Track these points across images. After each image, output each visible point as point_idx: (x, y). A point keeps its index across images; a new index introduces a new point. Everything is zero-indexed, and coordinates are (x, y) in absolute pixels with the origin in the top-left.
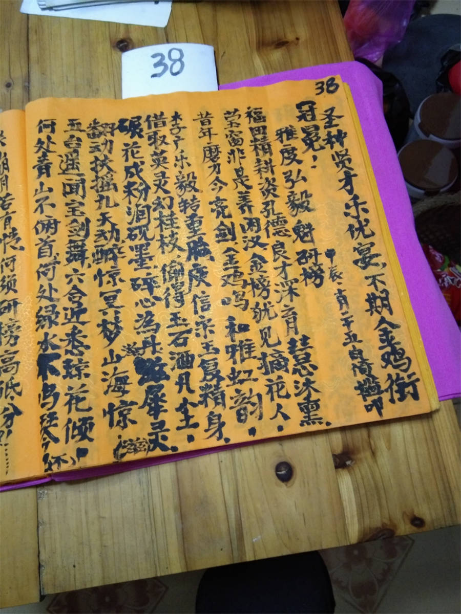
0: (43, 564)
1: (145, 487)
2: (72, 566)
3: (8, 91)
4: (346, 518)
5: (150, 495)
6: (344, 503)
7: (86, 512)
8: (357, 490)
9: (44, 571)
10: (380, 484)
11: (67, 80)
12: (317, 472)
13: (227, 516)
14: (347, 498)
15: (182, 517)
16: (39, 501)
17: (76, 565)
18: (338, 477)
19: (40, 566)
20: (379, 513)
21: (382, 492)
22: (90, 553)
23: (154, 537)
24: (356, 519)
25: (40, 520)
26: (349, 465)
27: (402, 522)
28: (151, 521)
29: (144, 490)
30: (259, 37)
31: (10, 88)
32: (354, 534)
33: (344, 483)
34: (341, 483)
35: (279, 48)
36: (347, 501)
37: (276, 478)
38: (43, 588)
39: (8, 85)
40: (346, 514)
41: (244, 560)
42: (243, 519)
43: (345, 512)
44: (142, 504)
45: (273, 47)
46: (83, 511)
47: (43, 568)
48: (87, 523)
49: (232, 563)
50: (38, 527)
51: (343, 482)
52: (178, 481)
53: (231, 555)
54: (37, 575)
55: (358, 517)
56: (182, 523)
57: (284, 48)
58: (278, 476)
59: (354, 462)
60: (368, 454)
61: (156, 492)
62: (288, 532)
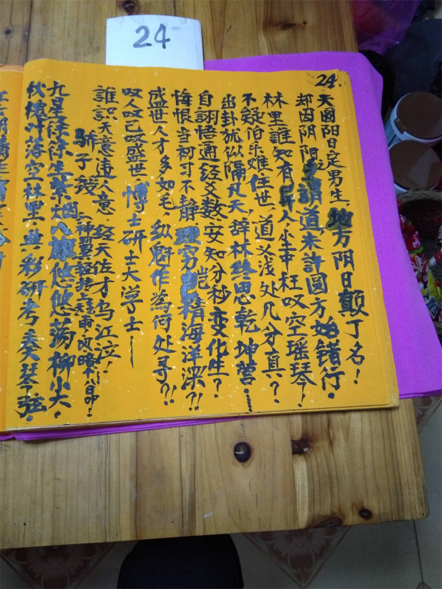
1: (104, 453)
3: (7, 39)
4: (297, 503)
5: (108, 462)
6: (297, 488)
7: (42, 473)
8: (311, 477)
10: (334, 474)
11: (68, 34)
12: (274, 456)
13: (182, 489)
14: (300, 483)
15: (137, 486)
17: (27, 524)
18: (294, 463)
20: (329, 502)
21: (335, 481)
22: (42, 512)
23: (107, 504)
24: (307, 505)
26: (306, 452)
27: (351, 513)
28: (106, 488)
29: (102, 456)
30: (267, 17)
31: (9, 36)
32: (303, 519)
33: (300, 469)
34: (297, 468)
35: (285, 29)
36: (300, 486)
37: (234, 457)
39: (8, 32)
40: (297, 499)
41: (193, 535)
42: (197, 494)
43: (297, 497)
44: (99, 470)
45: (279, 28)
46: (39, 471)
48: (42, 482)
49: (181, 536)
51: (298, 468)
52: (137, 451)
53: (181, 529)
55: (309, 503)
56: (137, 492)
57: (291, 30)
58: (236, 455)
59: (312, 449)
60: (326, 443)
61: (114, 459)
62: (240, 512)
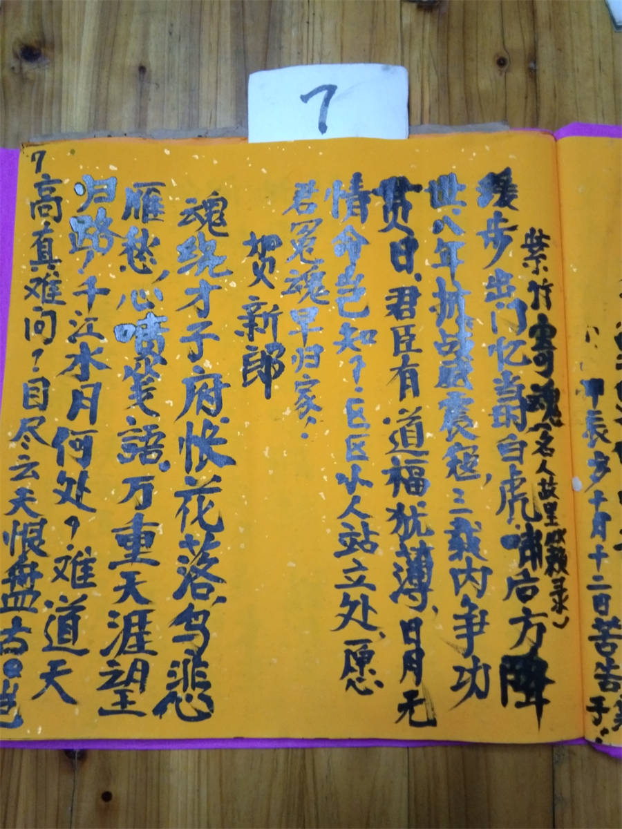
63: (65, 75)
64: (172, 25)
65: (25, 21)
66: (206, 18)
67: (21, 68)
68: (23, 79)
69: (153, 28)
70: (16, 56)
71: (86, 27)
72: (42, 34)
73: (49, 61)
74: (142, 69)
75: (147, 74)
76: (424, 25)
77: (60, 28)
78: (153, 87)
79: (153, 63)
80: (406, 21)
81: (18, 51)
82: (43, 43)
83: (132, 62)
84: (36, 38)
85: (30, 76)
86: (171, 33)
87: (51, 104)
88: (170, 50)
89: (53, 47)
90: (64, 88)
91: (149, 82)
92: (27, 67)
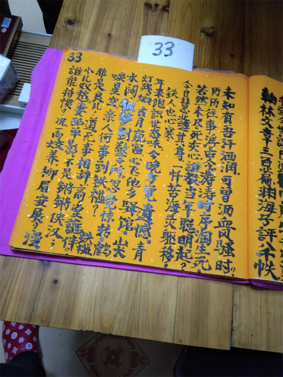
0: (234, 328)
2: (250, 335)
9: (235, 333)
16: (235, 292)
19: (232, 329)
25: (234, 303)
38: (233, 343)
47: (234, 331)
50: (233, 307)
54: (230, 334)
63: (82, 31)
64: (122, 24)
65: (70, 12)
66: (134, 24)
67: (66, 26)
68: (66, 30)
69: (115, 23)
70: (65, 22)
71: (92, 19)
72: (76, 17)
73: (77, 26)
74: (110, 35)
75: (111, 37)
76: (207, 40)
77: (82, 17)
78: (112, 41)
79: (113, 33)
80: (202, 38)
81: (66, 21)
82: (75, 20)
83: (106, 32)
84: (73, 18)
85: (69, 29)
86: (121, 26)
87: (75, 39)
88: (120, 31)
89: (79, 22)
90: (81, 35)
91: (111, 39)
92: (69, 26)
